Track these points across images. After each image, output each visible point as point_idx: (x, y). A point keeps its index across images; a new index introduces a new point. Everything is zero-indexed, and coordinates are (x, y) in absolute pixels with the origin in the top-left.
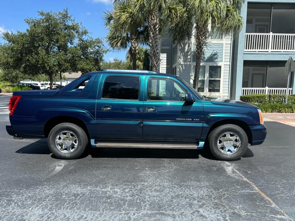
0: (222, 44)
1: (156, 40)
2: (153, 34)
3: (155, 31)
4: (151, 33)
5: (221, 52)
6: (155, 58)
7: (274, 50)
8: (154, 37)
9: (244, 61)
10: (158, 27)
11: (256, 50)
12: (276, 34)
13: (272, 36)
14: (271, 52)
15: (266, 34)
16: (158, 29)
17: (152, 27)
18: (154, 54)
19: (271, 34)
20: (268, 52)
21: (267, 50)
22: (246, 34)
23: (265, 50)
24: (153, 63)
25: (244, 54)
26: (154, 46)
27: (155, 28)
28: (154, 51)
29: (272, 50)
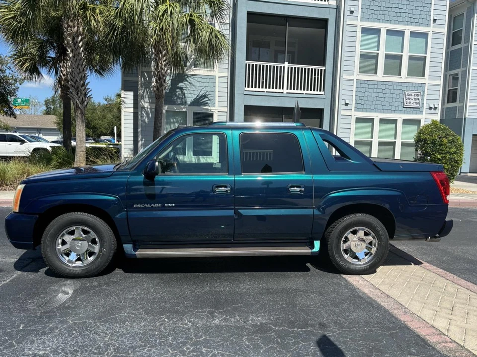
0: (214, 78)
1: (78, 62)
2: (72, 51)
3: (76, 46)
4: (69, 50)
5: (212, 89)
6: (77, 94)
7: (292, 91)
8: (73, 56)
9: (245, 105)
10: (81, 41)
11: (264, 90)
12: (293, 66)
13: (288, 68)
14: (287, 93)
15: (279, 65)
16: (81, 44)
17: (69, 38)
18: (76, 86)
19: (286, 65)
20: (282, 93)
21: (281, 90)
22: (248, 64)
23: (278, 90)
24: (75, 102)
25: (245, 94)
26: (76, 73)
27: (75, 41)
28: (76, 81)
29: (289, 91)
